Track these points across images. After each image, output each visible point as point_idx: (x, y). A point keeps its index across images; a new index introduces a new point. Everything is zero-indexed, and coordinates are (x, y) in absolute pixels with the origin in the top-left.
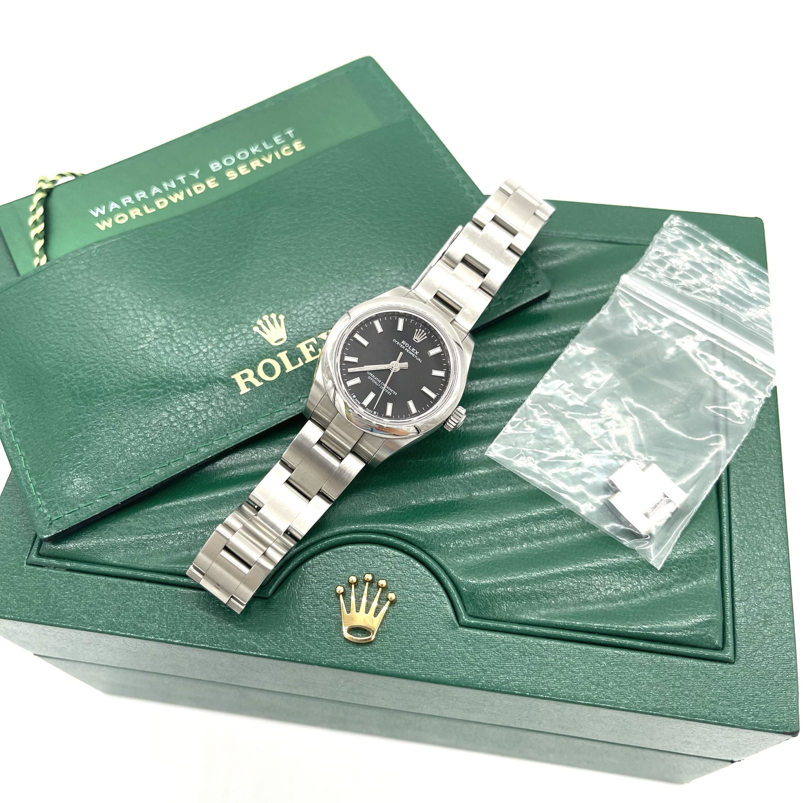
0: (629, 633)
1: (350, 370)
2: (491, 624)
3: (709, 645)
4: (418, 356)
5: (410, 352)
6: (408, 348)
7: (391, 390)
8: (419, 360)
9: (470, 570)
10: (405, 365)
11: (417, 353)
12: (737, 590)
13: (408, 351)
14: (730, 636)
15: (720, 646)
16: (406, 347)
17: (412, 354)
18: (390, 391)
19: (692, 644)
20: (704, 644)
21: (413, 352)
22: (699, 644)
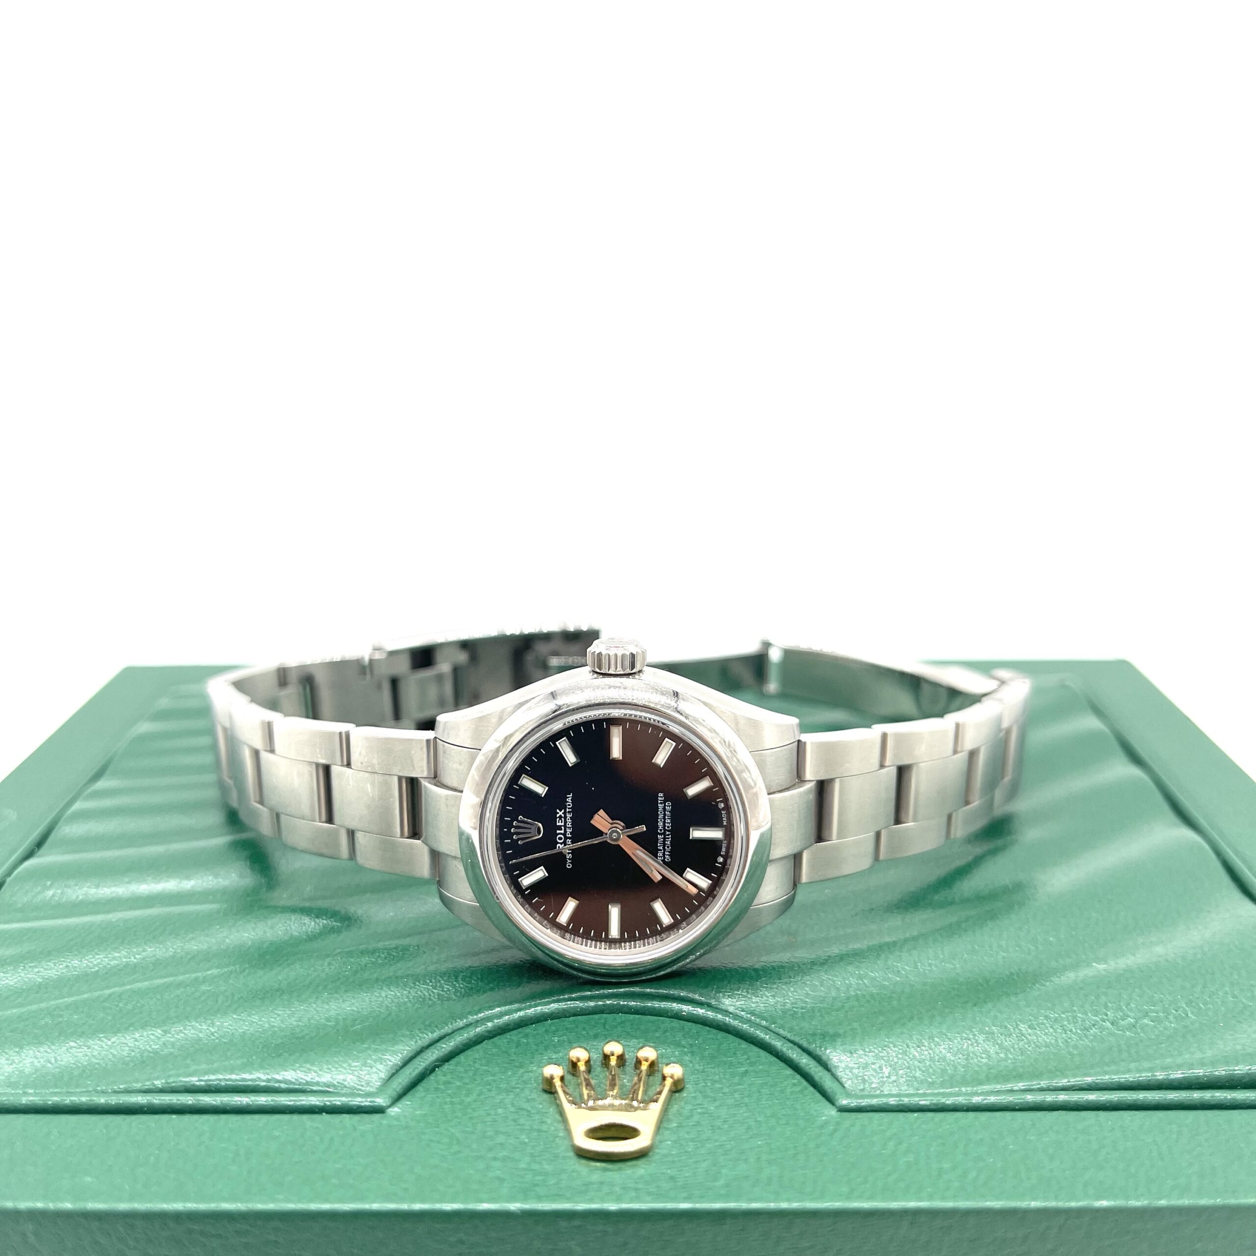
4: (563, 807)
5: (569, 825)
6: (564, 834)
7: (661, 806)
8: (569, 800)
10: (601, 820)
11: (561, 813)
13: (569, 831)
16: (566, 838)
17: (569, 821)
18: (664, 809)
21: (564, 820)
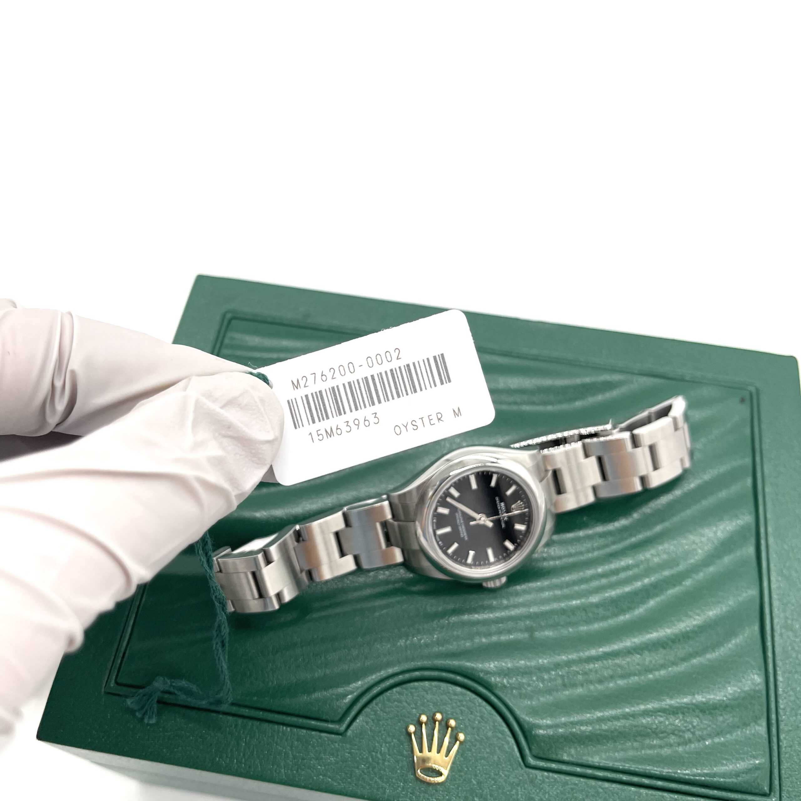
0: (686, 779)
1: (449, 500)
2: (554, 766)
3: (757, 791)
9: (534, 712)
12: (782, 736)
14: (776, 782)
15: (768, 792)
19: (743, 790)
20: (754, 791)
22: (749, 790)
